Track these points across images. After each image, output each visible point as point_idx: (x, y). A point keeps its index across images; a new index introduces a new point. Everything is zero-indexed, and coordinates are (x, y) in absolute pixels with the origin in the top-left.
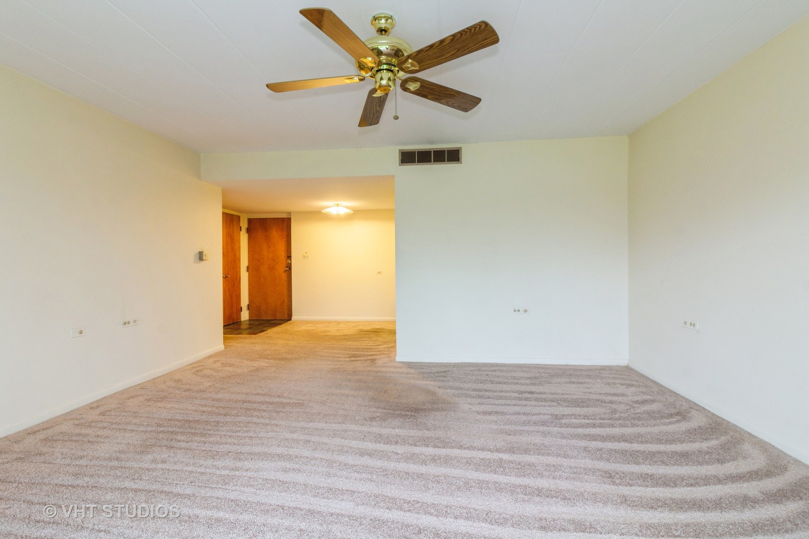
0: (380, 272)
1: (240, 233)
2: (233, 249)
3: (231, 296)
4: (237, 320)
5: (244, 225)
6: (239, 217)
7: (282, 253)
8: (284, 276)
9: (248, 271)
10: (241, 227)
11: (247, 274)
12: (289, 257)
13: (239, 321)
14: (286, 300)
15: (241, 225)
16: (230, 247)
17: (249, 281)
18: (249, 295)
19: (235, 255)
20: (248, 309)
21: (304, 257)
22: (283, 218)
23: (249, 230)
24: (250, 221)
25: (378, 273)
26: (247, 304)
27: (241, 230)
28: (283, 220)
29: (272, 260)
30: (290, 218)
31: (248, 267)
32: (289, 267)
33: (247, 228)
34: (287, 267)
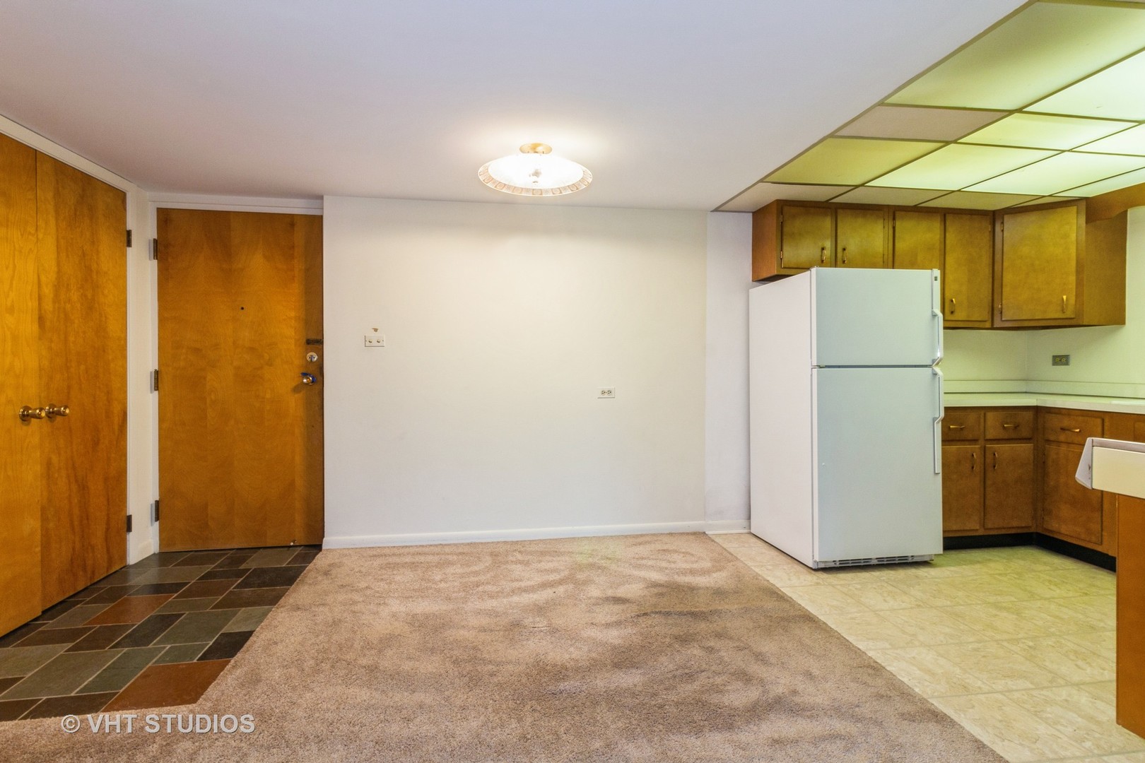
0: (610, 392)
1: (124, 255)
2: (91, 307)
3: (83, 488)
4: (110, 565)
5: (144, 228)
6: (121, 196)
7: (287, 332)
8: (294, 405)
9: (157, 388)
10: (129, 233)
11: (152, 399)
12: (316, 342)
13: (117, 568)
14: (300, 483)
15: (131, 224)
16: (75, 296)
17: (162, 420)
18: (159, 470)
19: (101, 330)
20: (157, 519)
21: (368, 343)
22: (292, 216)
23: (160, 249)
24: (165, 217)
25: (603, 393)
26: (153, 502)
27: (129, 244)
28: (289, 221)
29: (252, 349)
30: (321, 217)
31: (157, 372)
32: (314, 377)
33: (155, 241)
34: (305, 375)
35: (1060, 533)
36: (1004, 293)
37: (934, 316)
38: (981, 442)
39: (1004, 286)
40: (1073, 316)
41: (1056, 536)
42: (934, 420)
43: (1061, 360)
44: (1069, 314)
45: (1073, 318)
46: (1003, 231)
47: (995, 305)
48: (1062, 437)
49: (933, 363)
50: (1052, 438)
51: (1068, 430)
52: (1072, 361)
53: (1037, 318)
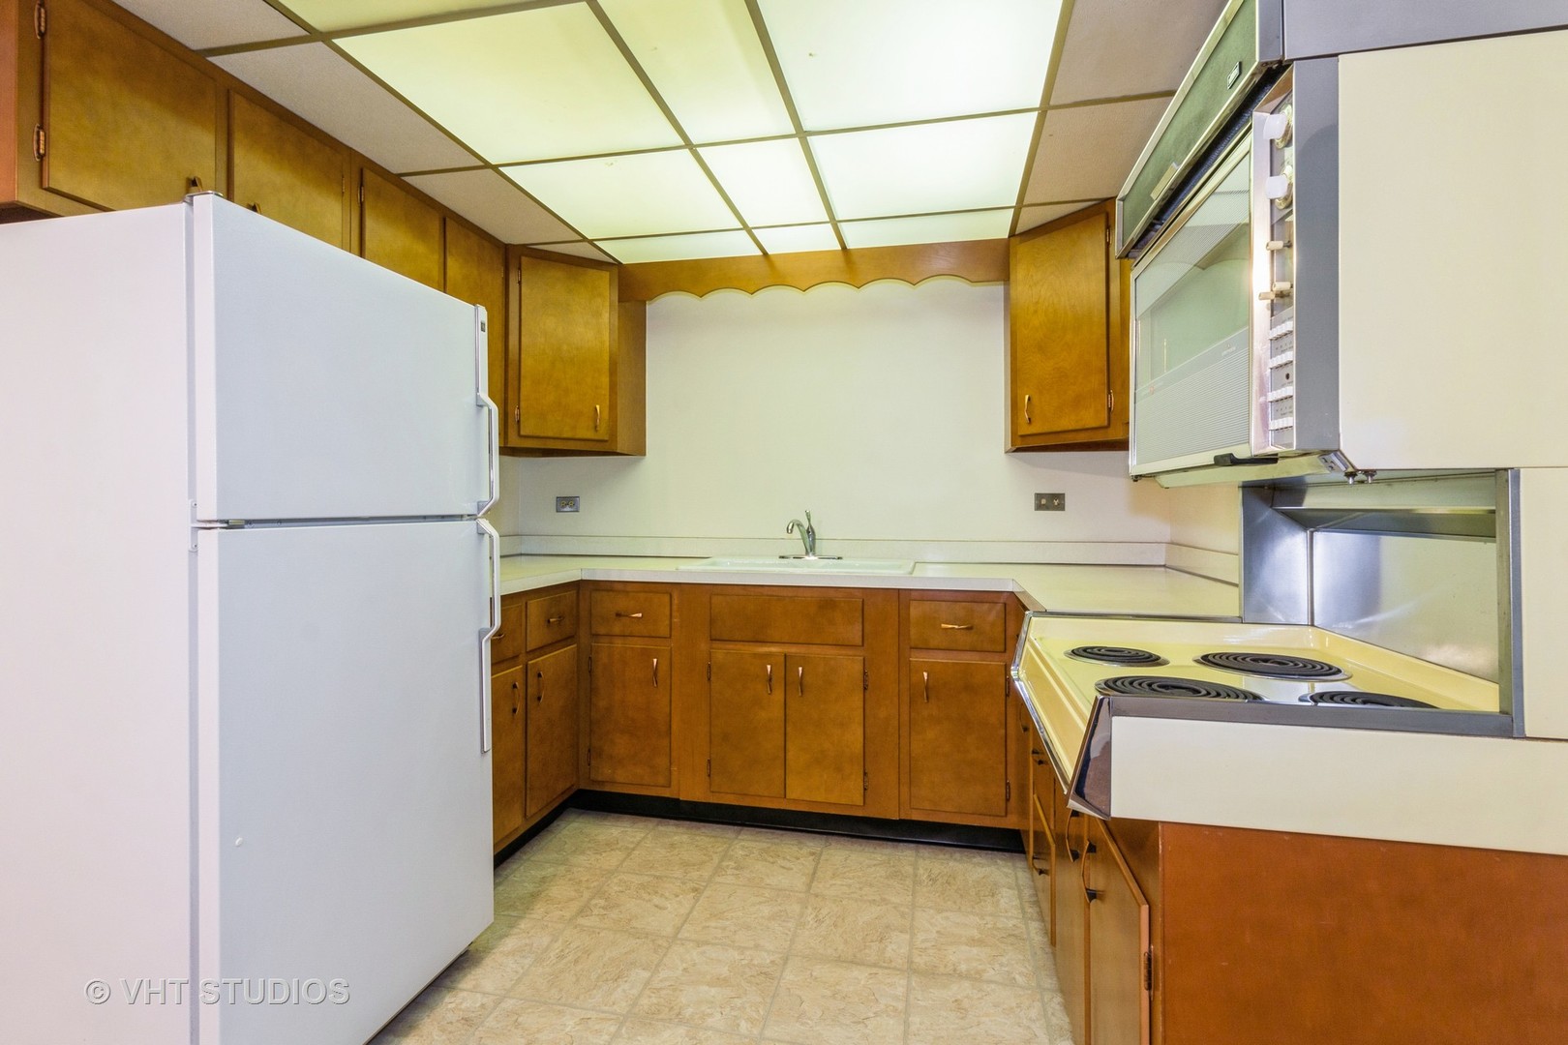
35: (613, 782)
36: (522, 389)
37: (480, 406)
38: (522, 658)
39: (522, 379)
40: (606, 438)
41: (607, 789)
42: (481, 634)
43: (567, 503)
44: (603, 434)
45: (606, 441)
46: (520, 283)
47: (510, 408)
48: (617, 629)
49: (479, 510)
50: (602, 630)
51: (624, 616)
52: (582, 504)
53: (565, 436)
